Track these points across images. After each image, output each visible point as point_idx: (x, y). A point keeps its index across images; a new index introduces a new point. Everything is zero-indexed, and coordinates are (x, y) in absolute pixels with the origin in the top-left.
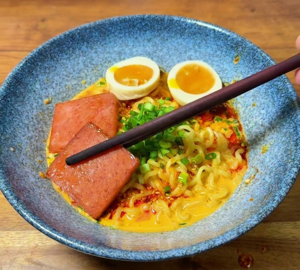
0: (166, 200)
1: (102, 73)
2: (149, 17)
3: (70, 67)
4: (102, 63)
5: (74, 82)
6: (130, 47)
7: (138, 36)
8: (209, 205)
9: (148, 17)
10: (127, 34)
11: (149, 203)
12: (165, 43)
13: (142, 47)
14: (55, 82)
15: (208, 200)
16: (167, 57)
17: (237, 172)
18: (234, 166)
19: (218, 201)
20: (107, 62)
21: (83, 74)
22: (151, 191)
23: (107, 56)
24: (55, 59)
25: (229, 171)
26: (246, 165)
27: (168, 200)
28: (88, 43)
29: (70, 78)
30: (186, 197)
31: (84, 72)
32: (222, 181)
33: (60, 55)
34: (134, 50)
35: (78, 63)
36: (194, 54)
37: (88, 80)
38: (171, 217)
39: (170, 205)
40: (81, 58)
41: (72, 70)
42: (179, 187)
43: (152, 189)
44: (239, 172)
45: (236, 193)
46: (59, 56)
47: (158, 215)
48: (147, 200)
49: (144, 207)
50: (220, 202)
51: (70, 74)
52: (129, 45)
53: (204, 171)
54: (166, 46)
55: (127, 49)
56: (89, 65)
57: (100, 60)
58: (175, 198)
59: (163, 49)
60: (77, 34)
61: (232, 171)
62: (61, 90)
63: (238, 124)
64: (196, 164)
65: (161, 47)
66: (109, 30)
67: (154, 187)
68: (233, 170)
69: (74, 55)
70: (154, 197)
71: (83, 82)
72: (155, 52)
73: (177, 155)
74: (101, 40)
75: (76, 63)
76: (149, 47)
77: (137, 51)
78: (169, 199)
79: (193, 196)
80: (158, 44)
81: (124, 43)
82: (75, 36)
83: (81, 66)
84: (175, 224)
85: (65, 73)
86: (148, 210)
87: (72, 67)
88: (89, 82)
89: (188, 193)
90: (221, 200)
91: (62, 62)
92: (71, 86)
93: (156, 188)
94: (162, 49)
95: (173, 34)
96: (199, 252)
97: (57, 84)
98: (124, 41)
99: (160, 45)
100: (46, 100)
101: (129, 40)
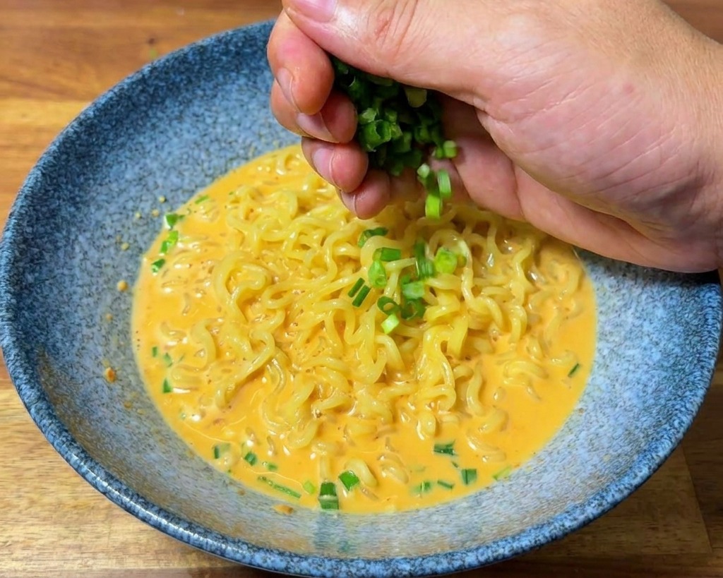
2: (154, 69)
6: (152, 154)
9: (151, 72)
10: (131, 131)
12: (214, 105)
13: (175, 140)
16: (234, 128)
23: (122, 200)
34: (163, 155)
37: (125, 274)
40: (82, 239)
54: (220, 109)
57: (116, 217)
59: (217, 118)
65: (210, 117)
71: (120, 286)
72: (205, 135)
74: (91, 175)
76: (189, 132)
77: (170, 153)
80: (203, 114)
81: (136, 153)
83: (93, 254)
88: (130, 280)
94: (214, 119)
95: (221, 77)
98: (134, 148)
99: (207, 113)
101: (141, 139)
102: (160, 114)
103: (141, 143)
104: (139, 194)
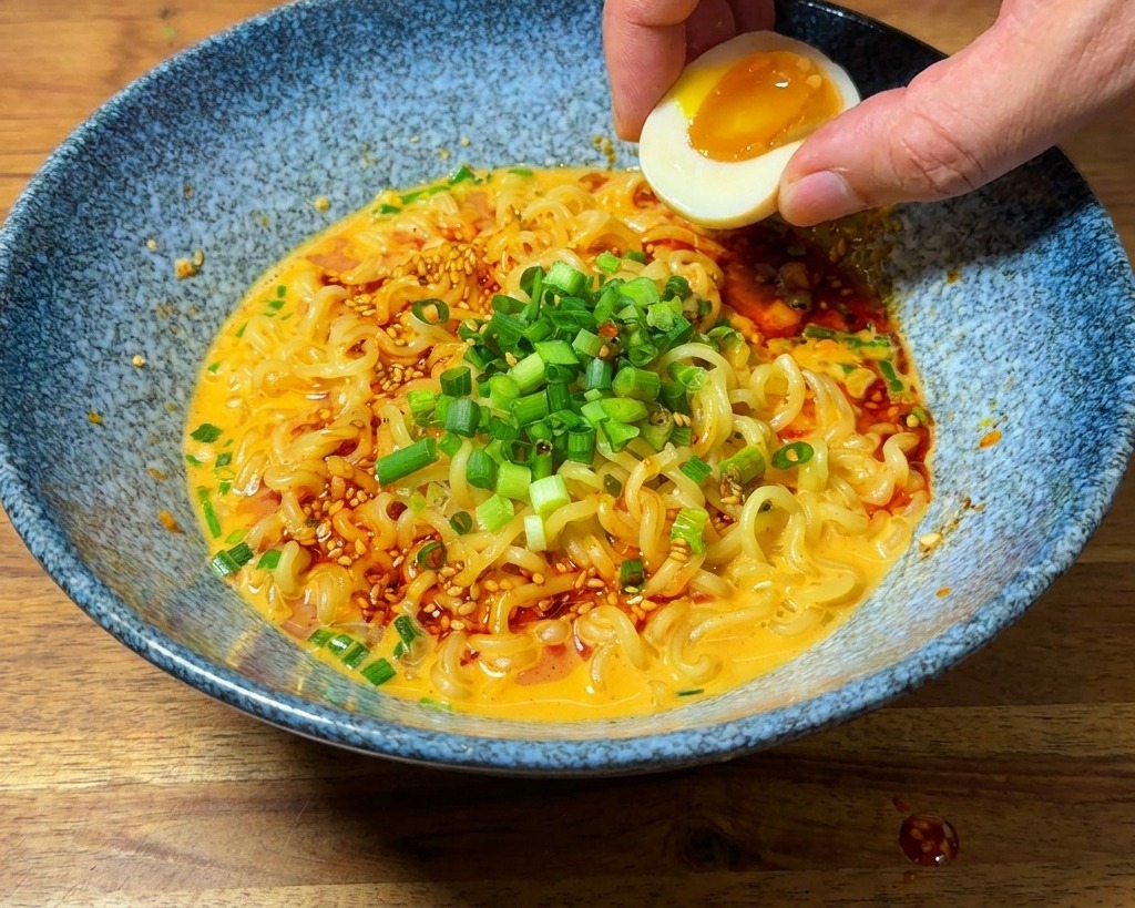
0: (628, 610)
1: (389, 170)
3: (270, 147)
4: (389, 135)
5: (285, 202)
6: (494, 77)
7: (520, 35)
10: (482, 30)
11: (564, 618)
13: (537, 79)
14: (216, 199)
15: (781, 607)
17: (890, 512)
18: (880, 492)
19: (820, 611)
20: (407, 131)
21: (318, 176)
22: (570, 577)
23: (405, 108)
24: (218, 115)
25: (862, 511)
26: (926, 488)
27: (635, 609)
28: (338, 60)
29: (268, 188)
30: (701, 599)
31: (321, 167)
32: (836, 545)
33: (235, 100)
34: (507, 88)
35: (300, 133)
37: (339, 195)
38: (645, 666)
39: (641, 626)
40: (311, 115)
41: (276, 156)
42: (674, 559)
43: (577, 570)
44: (896, 516)
45: (885, 585)
46: (230, 104)
47: (596, 662)
48: (558, 607)
49: (548, 631)
50: (828, 618)
51: (270, 170)
52: (489, 68)
53: (766, 507)
55: (480, 84)
56: (343, 142)
57: (381, 121)
58: (661, 600)
60: (296, 25)
61: (872, 510)
62: (236, 228)
63: (893, 349)
64: (739, 483)
66: (415, 16)
67: (584, 563)
68: (878, 508)
69: (286, 101)
70: (582, 598)
71: (319, 201)
73: (669, 446)
74: (383, 51)
75: (290, 130)
77: (516, 92)
78: (639, 605)
79: (729, 594)
81: (470, 63)
82: (289, 32)
83: (312, 142)
84: (660, 690)
85: (251, 165)
86: (558, 643)
87: (277, 147)
88: (339, 204)
89: (707, 581)
90: (831, 610)
91: (242, 126)
92: (273, 214)
93: (592, 566)
96: (751, 744)
97: (220, 207)
98: (468, 54)
100: (182, 262)
101: (489, 50)
102: (535, 33)
103: (484, 55)
104: (437, 116)
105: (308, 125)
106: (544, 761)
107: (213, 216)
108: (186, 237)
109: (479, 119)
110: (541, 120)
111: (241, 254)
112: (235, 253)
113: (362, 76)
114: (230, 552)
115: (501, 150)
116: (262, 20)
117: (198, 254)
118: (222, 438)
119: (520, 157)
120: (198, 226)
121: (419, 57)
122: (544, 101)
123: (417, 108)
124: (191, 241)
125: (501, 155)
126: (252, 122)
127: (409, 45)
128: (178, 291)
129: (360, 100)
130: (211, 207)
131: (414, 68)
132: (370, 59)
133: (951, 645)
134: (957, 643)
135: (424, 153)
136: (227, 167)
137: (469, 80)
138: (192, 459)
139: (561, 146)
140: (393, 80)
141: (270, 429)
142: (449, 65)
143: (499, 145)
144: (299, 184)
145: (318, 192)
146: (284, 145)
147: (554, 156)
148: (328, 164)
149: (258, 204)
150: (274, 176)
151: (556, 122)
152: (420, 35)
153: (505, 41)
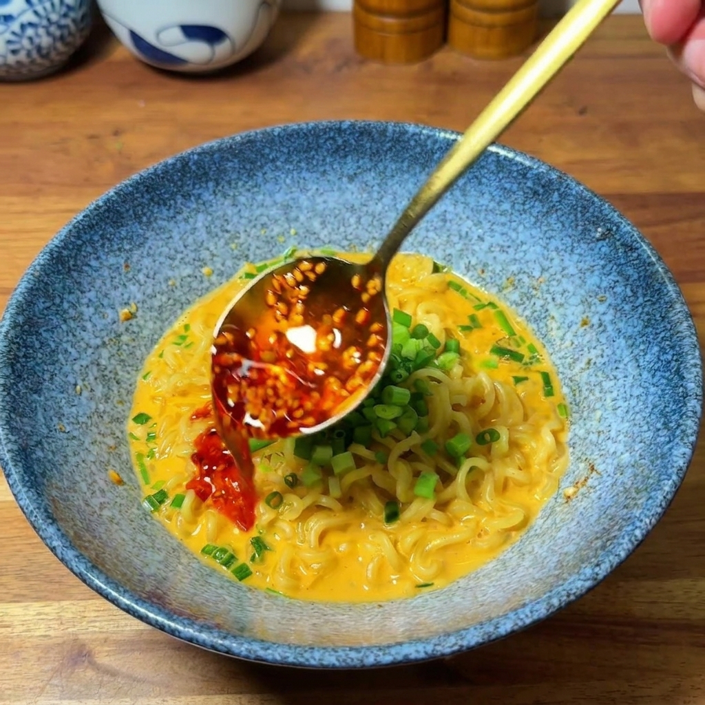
1: (248, 249)
2: (353, 126)
3: (177, 237)
4: (248, 229)
5: (188, 271)
6: (310, 193)
8: (483, 544)
9: (350, 127)
10: (303, 164)
12: (387, 184)
13: (337, 194)
14: (144, 271)
15: (481, 532)
19: (502, 534)
20: (259, 226)
21: (205, 254)
23: (258, 212)
24: (144, 219)
28: (217, 184)
29: (176, 262)
31: (207, 249)
32: (515, 492)
33: (155, 210)
34: (319, 200)
35: (195, 229)
36: (451, 208)
37: (218, 265)
38: (400, 570)
41: (181, 243)
46: (152, 212)
47: (371, 566)
50: (508, 538)
51: (177, 252)
52: (308, 188)
53: (472, 469)
54: (389, 190)
55: (302, 197)
56: (220, 234)
57: (243, 221)
59: (382, 197)
60: (191, 163)
62: (156, 288)
65: (378, 192)
66: (263, 155)
69: (186, 210)
72: (365, 205)
73: (414, 433)
74: (245, 177)
75: (189, 227)
76: (352, 194)
78: (396, 529)
79: (450, 524)
80: (373, 186)
81: (296, 184)
82: (187, 168)
83: (202, 234)
85: (165, 250)
87: (181, 239)
88: (218, 272)
89: (437, 517)
90: (509, 533)
91: (159, 226)
92: (179, 279)
94: (380, 196)
95: (406, 164)
96: (463, 649)
97: (147, 276)
98: (295, 179)
100: (124, 311)
102: (336, 165)
103: (305, 179)
104: (277, 217)
105: (199, 225)
106: (337, 664)
107: (142, 282)
108: (126, 296)
109: (302, 218)
110: (339, 218)
111: (160, 304)
112: (156, 303)
113: (232, 194)
114: (154, 496)
115: (316, 236)
116: (170, 161)
117: (133, 305)
118: (150, 423)
119: (327, 240)
120: (133, 288)
121: (266, 181)
122: (341, 207)
123: (266, 212)
124: (129, 299)
125: (316, 239)
126: (165, 223)
127: (260, 174)
128: (122, 329)
129: (231, 208)
130: (141, 277)
131: (262, 188)
132: (236, 184)
133: (585, 581)
134: (588, 579)
135: (269, 239)
136: (151, 252)
137: (295, 195)
138: (131, 435)
139: (351, 234)
140: (249, 195)
141: (179, 416)
142: (284, 186)
143: (315, 233)
144: (194, 260)
145: (205, 264)
146: (185, 237)
147: (347, 240)
148: (212, 248)
149: (170, 273)
150: (179, 256)
151: (348, 219)
152: (266, 168)
153: (317, 171)
